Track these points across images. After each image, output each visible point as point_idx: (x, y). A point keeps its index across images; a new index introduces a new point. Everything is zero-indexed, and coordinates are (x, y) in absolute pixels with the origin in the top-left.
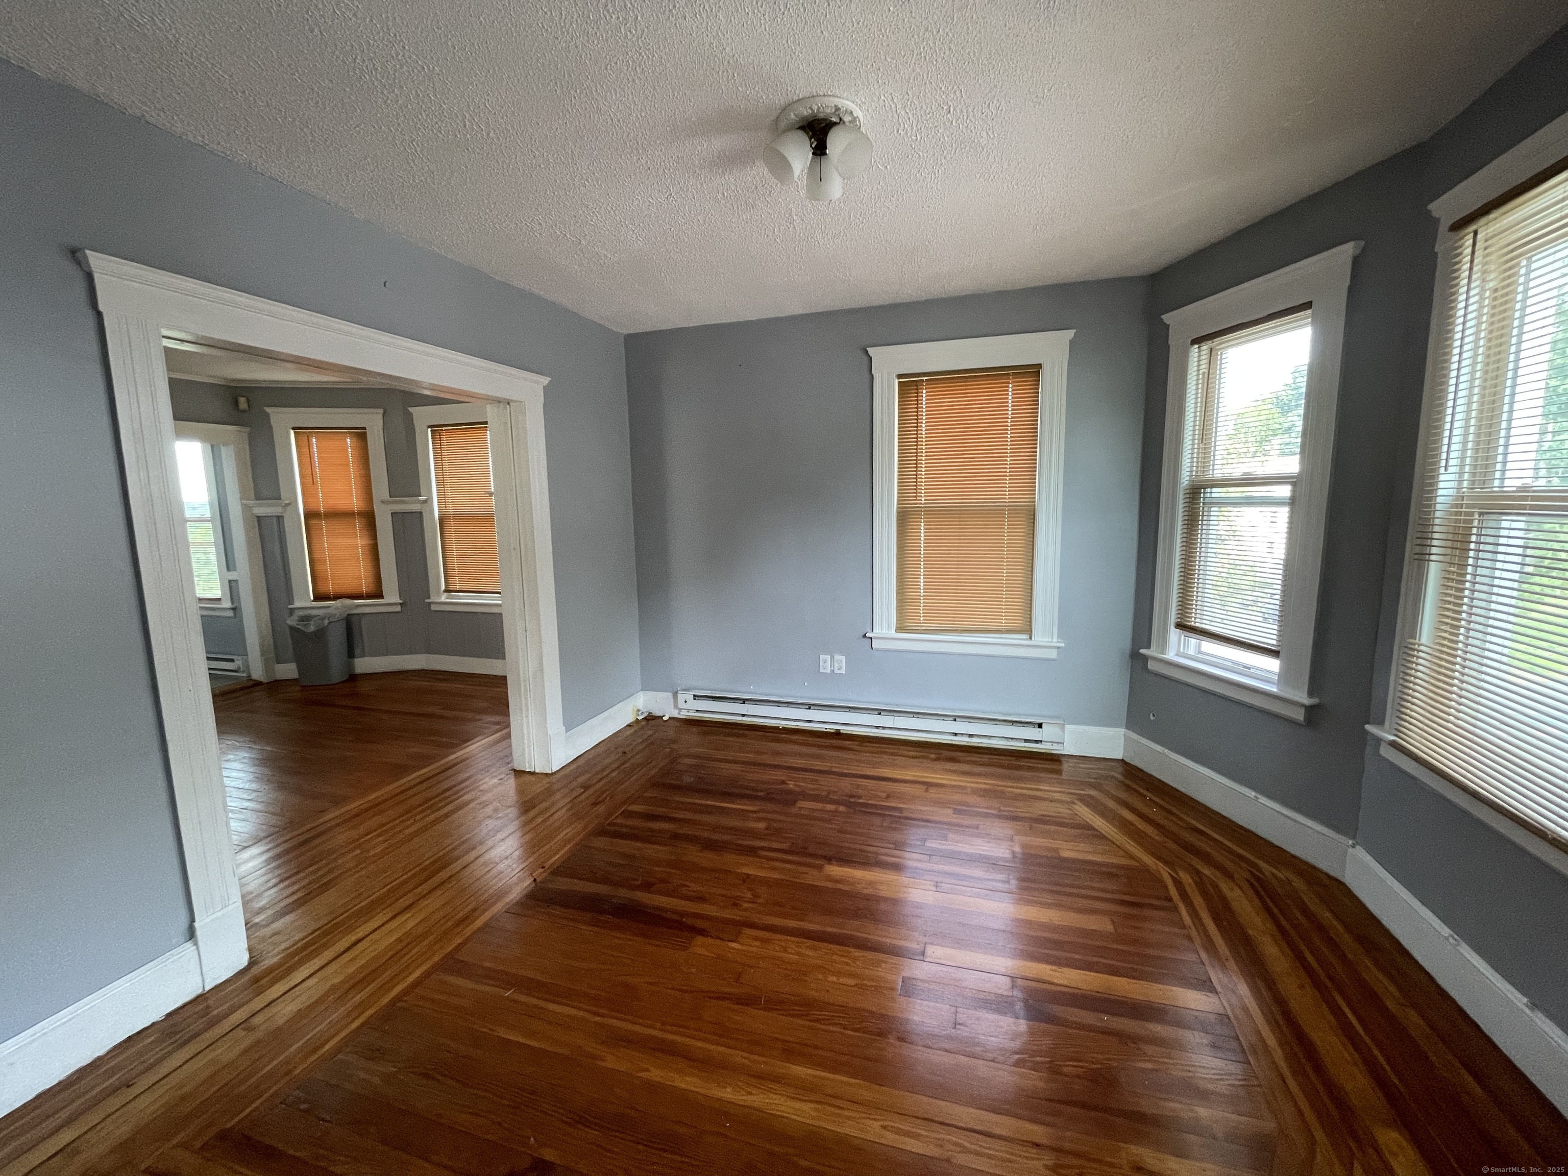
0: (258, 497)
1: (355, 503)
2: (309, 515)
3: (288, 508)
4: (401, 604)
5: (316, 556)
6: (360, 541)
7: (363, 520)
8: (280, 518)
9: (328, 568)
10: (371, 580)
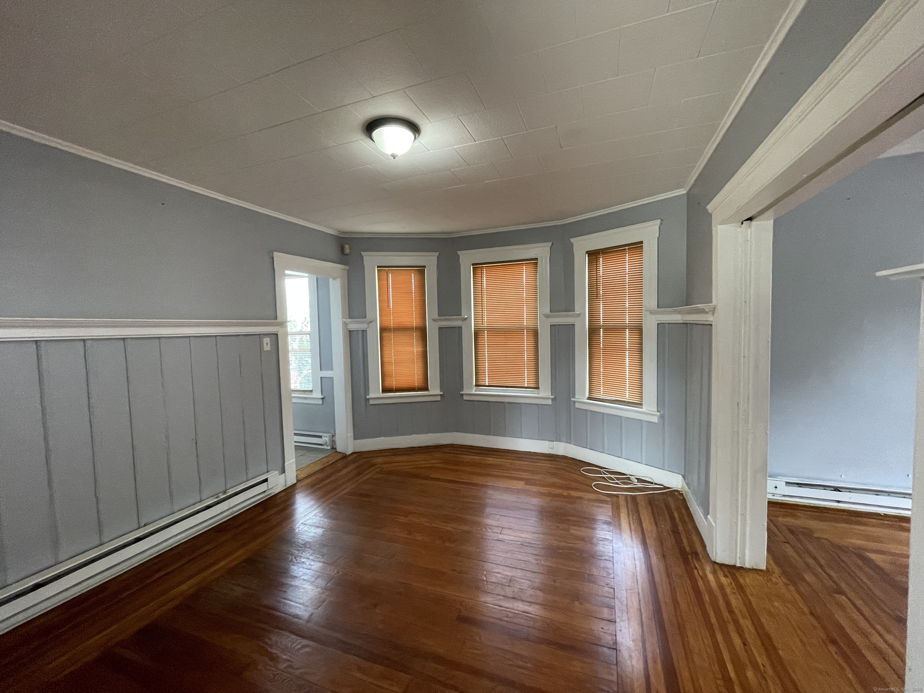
0: (350, 317)
1: (415, 321)
2: (383, 330)
3: (370, 325)
4: (441, 395)
5: (386, 360)
6: (417, 349)
7: (419, 333)
8: (364, 332)
9: (391, 369)
10: (421, 377)
